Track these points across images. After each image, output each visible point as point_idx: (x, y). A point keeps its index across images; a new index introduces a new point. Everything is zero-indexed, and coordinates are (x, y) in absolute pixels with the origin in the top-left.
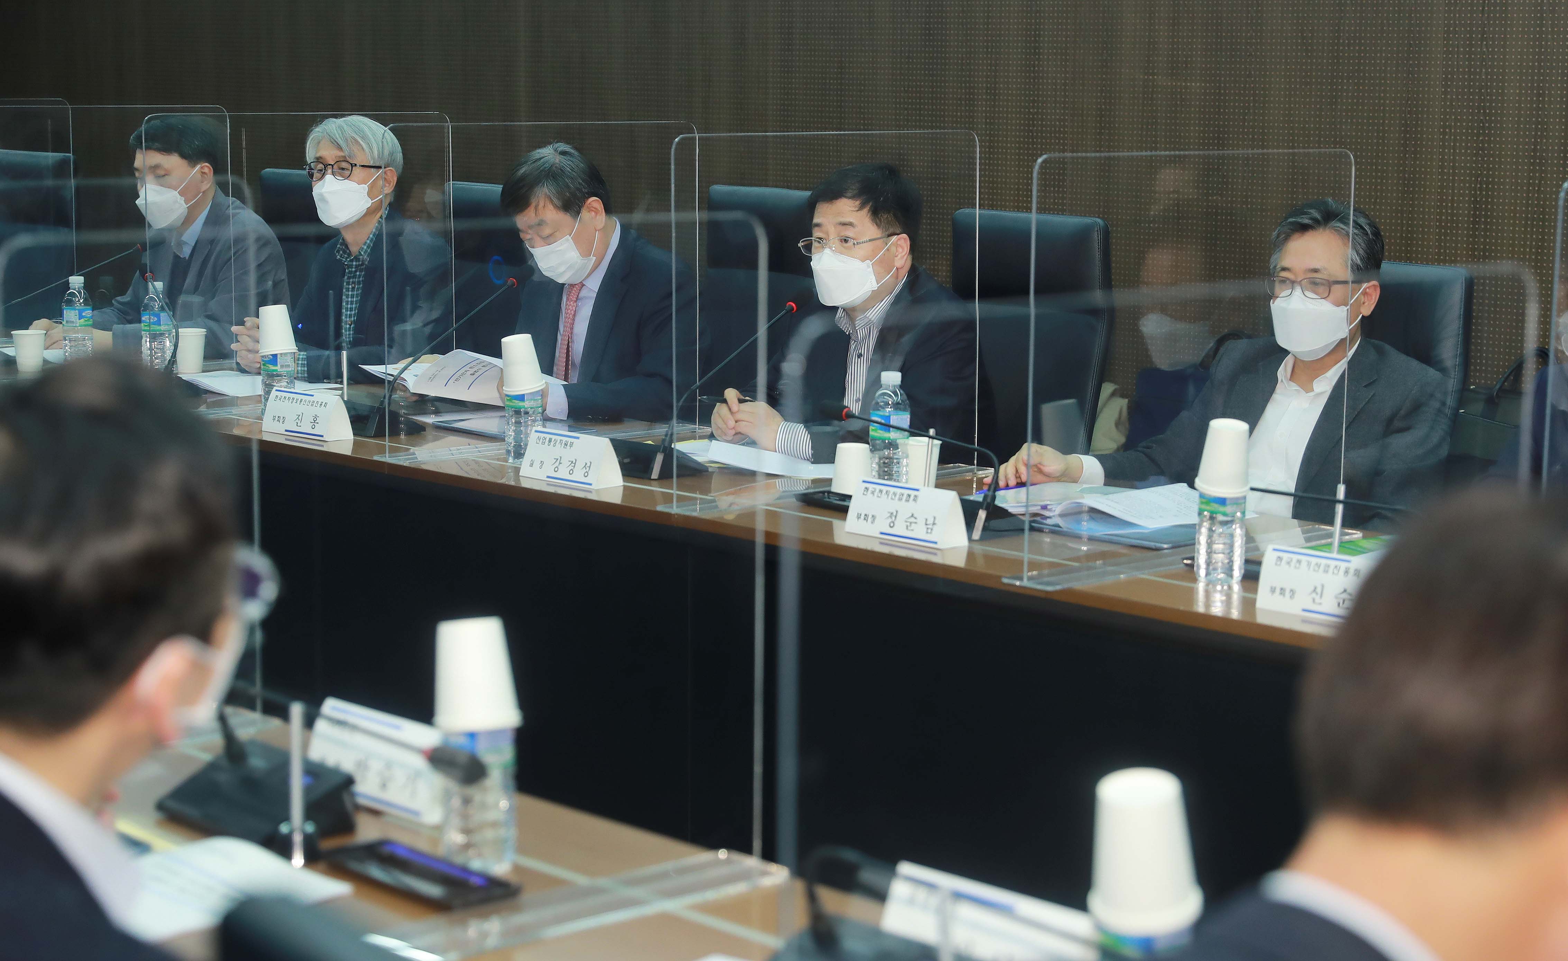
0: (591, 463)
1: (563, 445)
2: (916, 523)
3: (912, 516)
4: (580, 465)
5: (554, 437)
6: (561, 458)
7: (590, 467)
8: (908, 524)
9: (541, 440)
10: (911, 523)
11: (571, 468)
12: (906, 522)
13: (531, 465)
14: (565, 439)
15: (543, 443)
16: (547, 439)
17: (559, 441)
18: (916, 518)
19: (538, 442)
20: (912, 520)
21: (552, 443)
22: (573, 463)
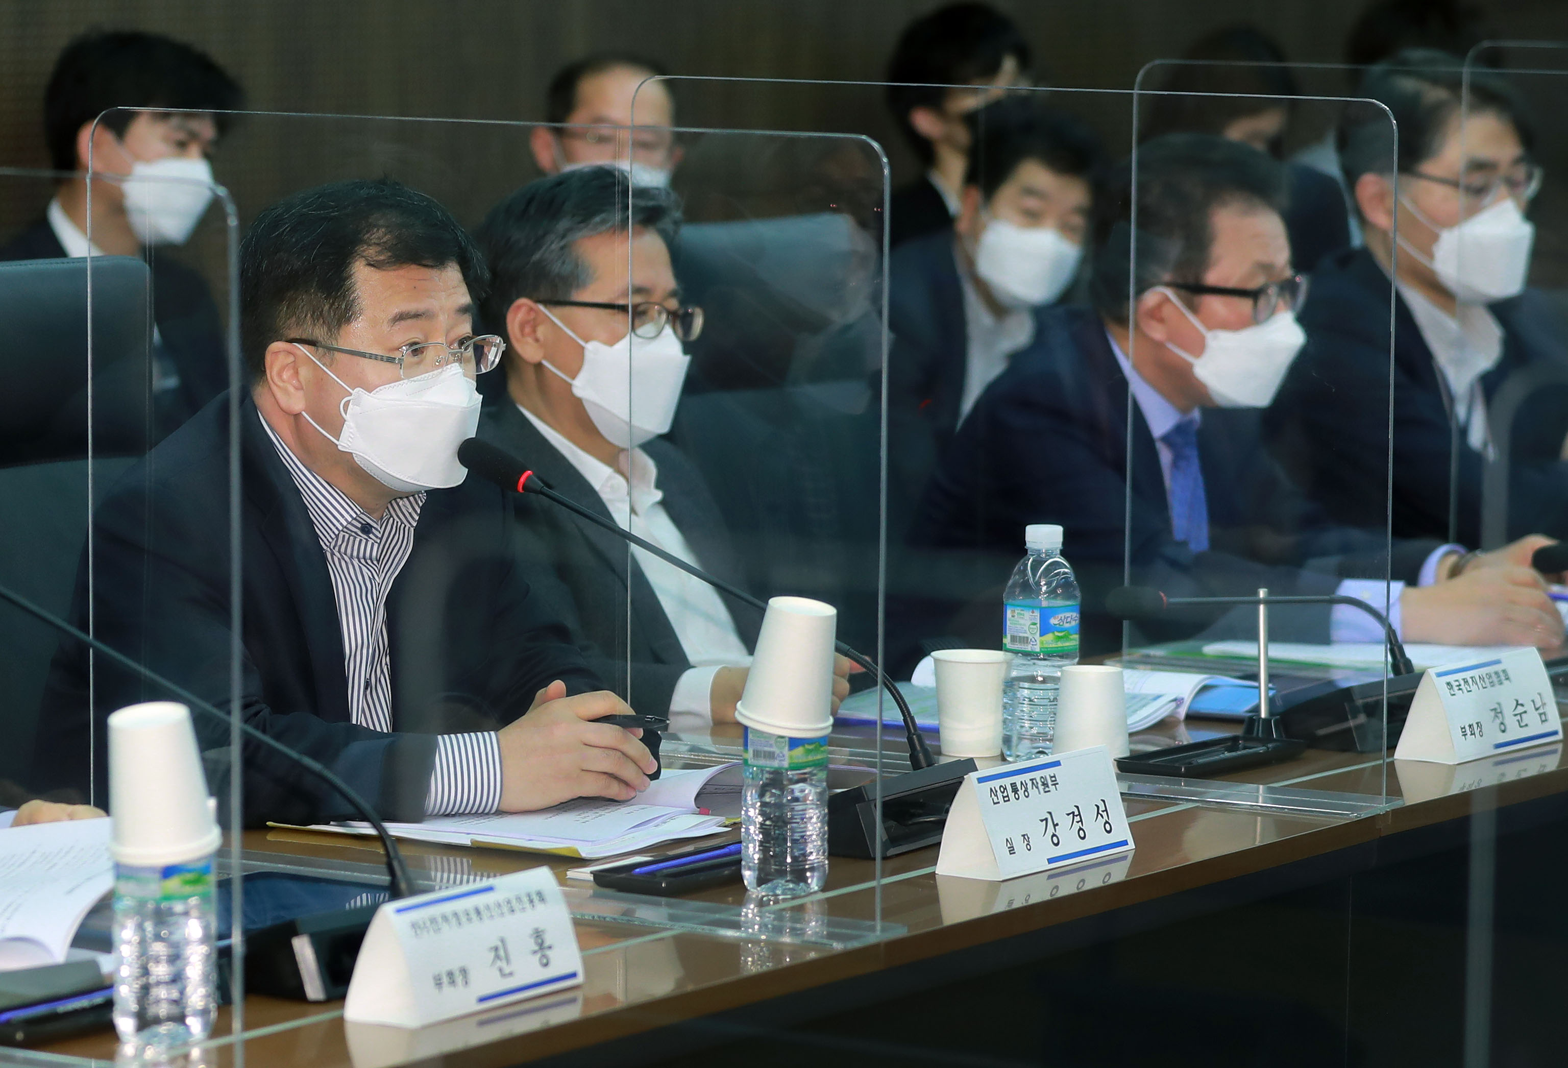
0: (1104, 801)
1: (1041, 788)
2: (1525, 712)
3: (1517, 704)
4: (1089, 815)
5: (1017, 779)
6: (1050, 813)
7: (1106, 810)
8: (1519, 717)
9: (999, 793)
10: (1521, 714)
11: (1077, 826)
12: (1515, 715)
13: (1012, 851)
14: (1036, 775)
15: (1006, 799)
16: (1009, 789)
17: (1030, 784)
18: (1522, 705)
19: (996, 801)
20: (1520, 709)
21: (1021, 793)
22: (1076, 815)
